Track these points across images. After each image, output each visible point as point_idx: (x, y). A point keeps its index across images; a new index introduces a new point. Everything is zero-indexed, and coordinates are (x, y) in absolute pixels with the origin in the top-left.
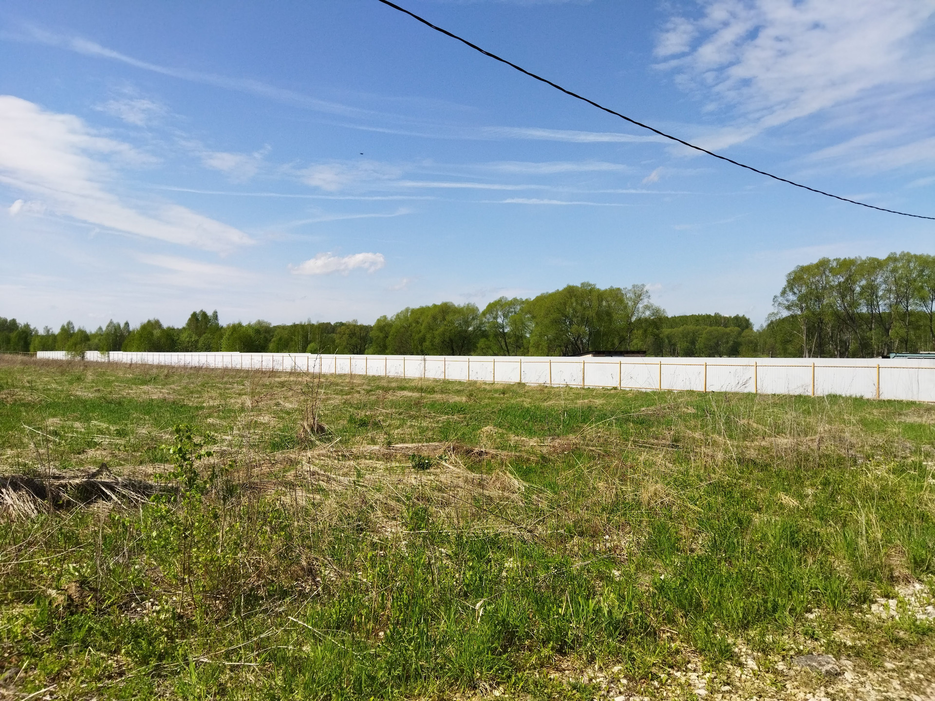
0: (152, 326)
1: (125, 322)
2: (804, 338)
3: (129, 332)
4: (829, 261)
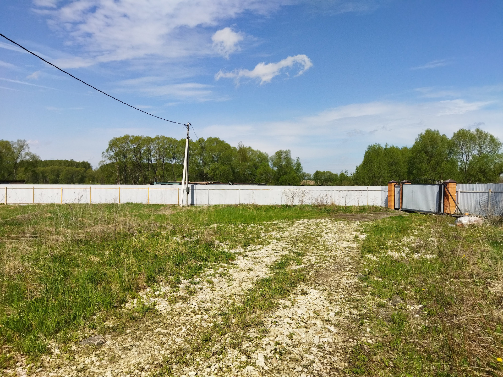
2: (118, 174)
4: (129, 136)
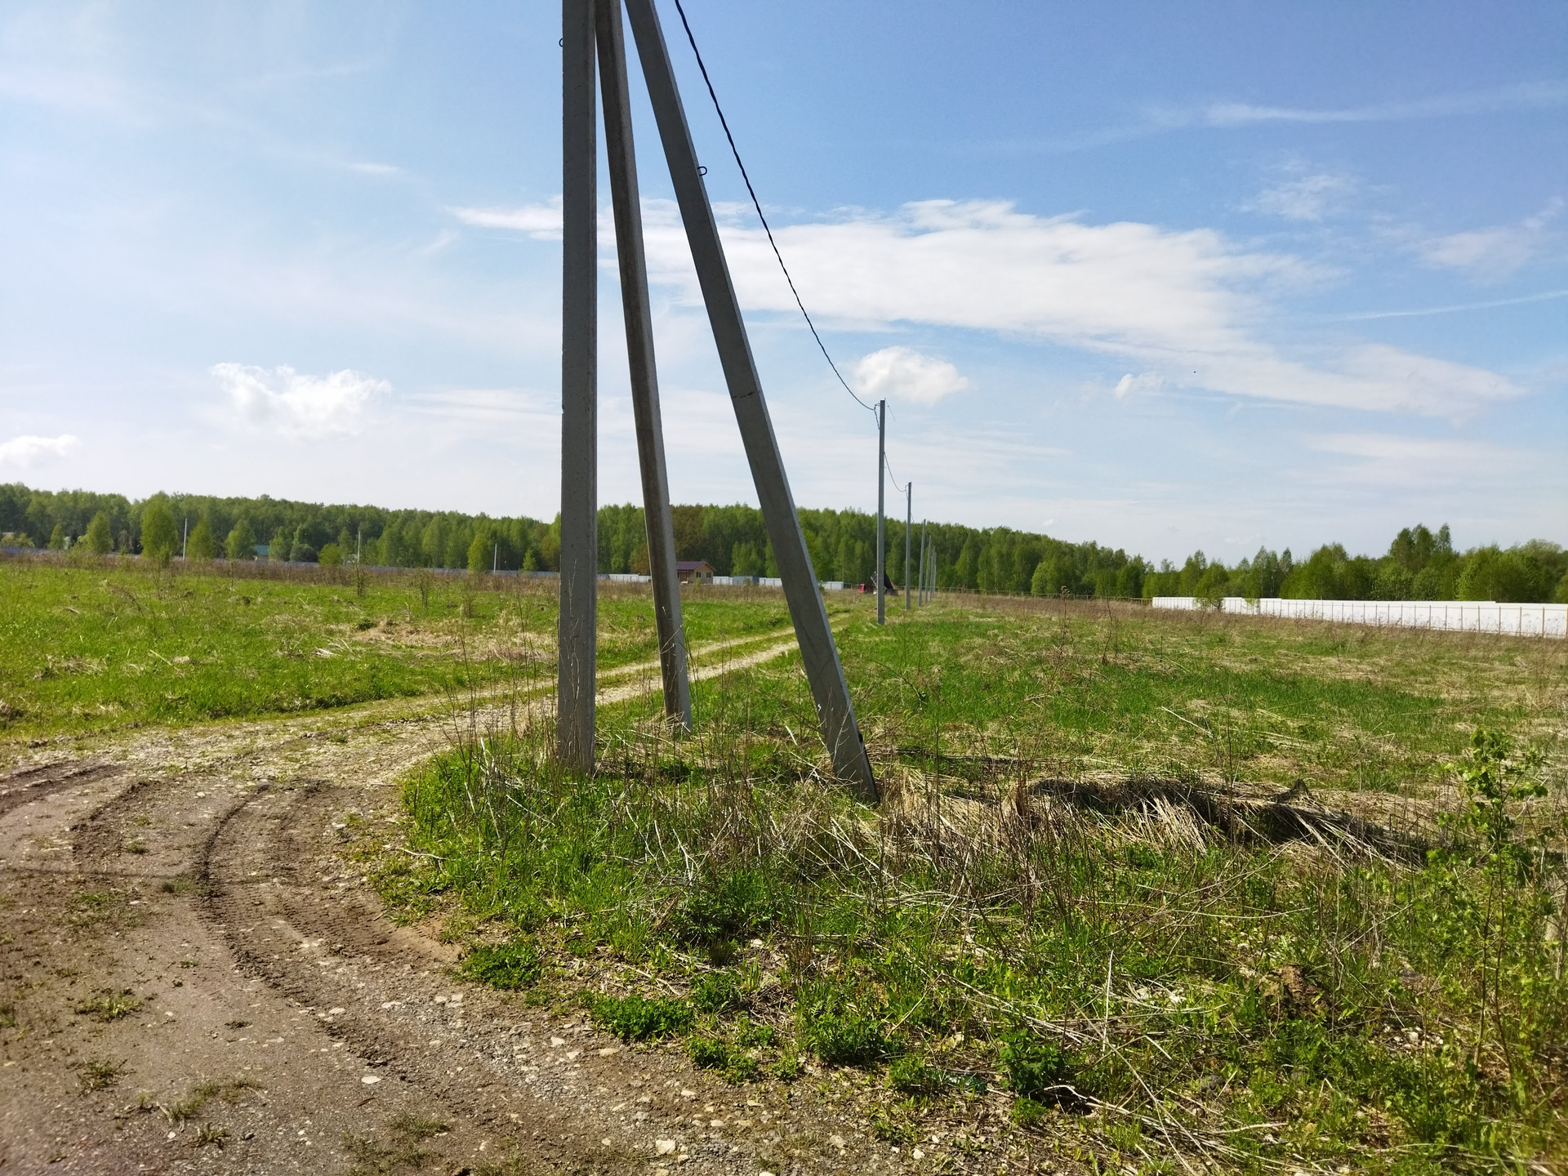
0: (1329, 557)
1: (1284, 549)
3: (1291, 567)
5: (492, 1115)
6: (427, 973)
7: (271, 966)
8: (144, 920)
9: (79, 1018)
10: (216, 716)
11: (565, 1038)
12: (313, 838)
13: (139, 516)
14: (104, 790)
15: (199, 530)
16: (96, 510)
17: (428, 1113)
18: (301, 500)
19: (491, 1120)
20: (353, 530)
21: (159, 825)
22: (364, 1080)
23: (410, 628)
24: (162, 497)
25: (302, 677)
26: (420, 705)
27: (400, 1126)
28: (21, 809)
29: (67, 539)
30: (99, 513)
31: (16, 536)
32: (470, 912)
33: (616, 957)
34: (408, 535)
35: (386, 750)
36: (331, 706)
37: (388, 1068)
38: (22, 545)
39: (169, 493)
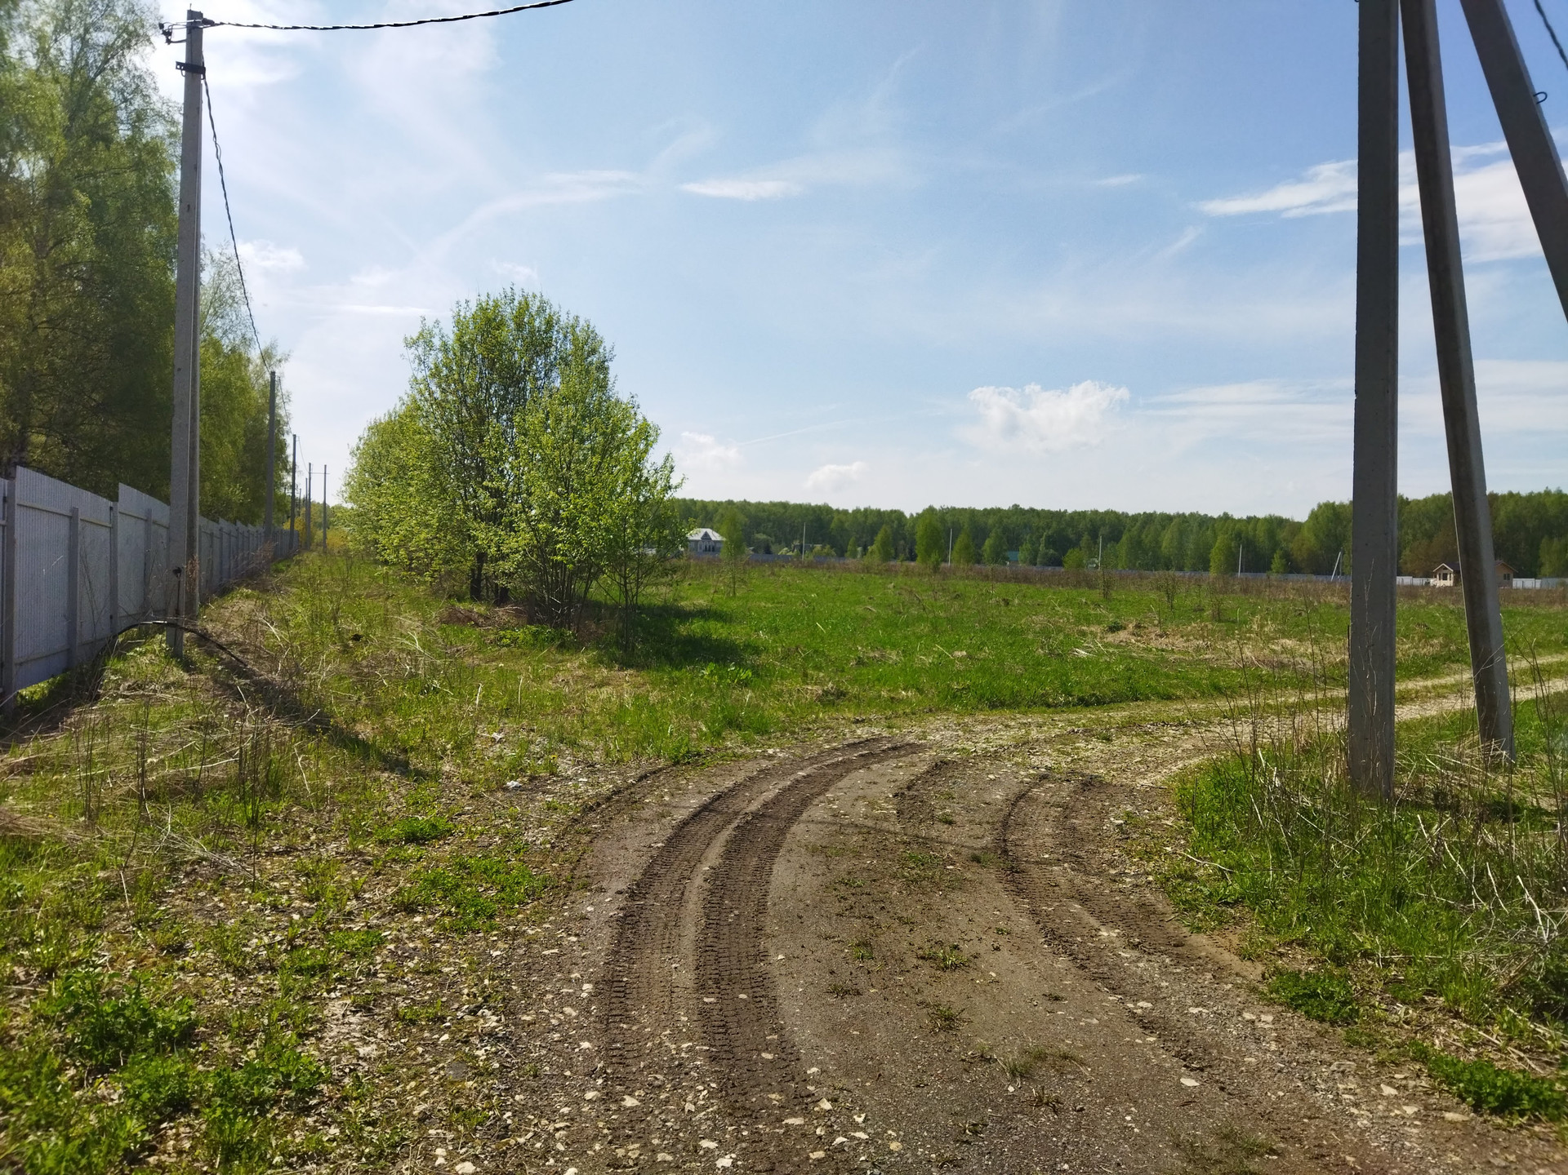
5: (1324, 1151)
6: (1230, 986)
7: (1075, 947)
8: (959, 884)
9: (920, 962)
10: (993, 706)
11: (1397, 1089)
12: (1094, 830)
13: (913, 527)
14: (913, 765)
15: (962, 539)
16: (882, 524)
17: (1253, 1130)
18: (1046, 508)
19: (1323, 1156)
20: (1094, 535)
21: (961, 801)
22: (1182, 1080)
23: (1158, 631)
24: (931, 510)
25: (1062, 675)
26: (1176, 709)
27: (1226, 1137)
28: (854, 774)
29: (859, 549)
30: (884, 526)
31: (823, 548)
32: (1267, 931)
33: (1450, 1011)
34: (1147, 538)
35: (1150, 752)
36: (1092, 704)
37: (1205, 1074)
38: (828, 554)
39: (937, 507)
